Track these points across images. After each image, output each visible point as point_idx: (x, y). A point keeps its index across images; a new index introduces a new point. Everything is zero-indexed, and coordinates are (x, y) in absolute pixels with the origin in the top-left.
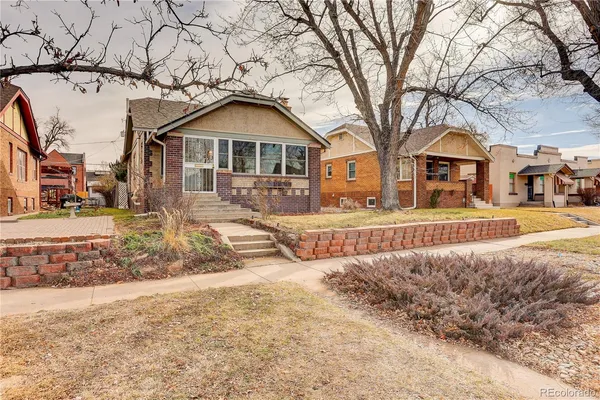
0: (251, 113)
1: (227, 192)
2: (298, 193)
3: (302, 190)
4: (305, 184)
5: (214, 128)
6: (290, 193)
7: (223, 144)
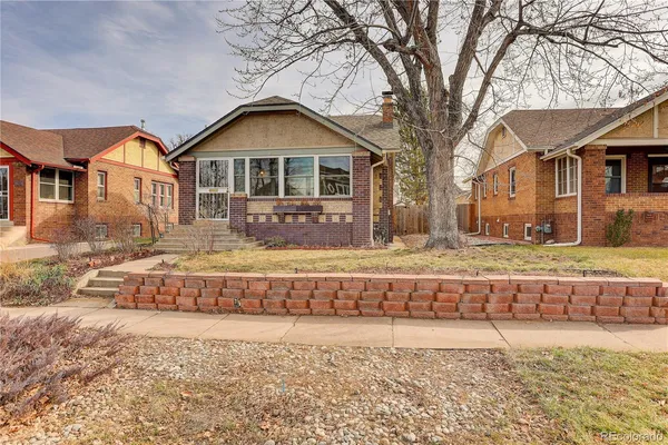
0: (272, 123)
1: (240, 219)
2: (336, 219)
3: (343, 216)
4: (347, 207)
5: (229, 147)
6: (322, 219)
7: (239, 164)
